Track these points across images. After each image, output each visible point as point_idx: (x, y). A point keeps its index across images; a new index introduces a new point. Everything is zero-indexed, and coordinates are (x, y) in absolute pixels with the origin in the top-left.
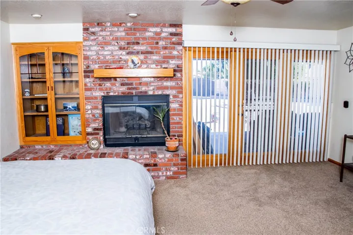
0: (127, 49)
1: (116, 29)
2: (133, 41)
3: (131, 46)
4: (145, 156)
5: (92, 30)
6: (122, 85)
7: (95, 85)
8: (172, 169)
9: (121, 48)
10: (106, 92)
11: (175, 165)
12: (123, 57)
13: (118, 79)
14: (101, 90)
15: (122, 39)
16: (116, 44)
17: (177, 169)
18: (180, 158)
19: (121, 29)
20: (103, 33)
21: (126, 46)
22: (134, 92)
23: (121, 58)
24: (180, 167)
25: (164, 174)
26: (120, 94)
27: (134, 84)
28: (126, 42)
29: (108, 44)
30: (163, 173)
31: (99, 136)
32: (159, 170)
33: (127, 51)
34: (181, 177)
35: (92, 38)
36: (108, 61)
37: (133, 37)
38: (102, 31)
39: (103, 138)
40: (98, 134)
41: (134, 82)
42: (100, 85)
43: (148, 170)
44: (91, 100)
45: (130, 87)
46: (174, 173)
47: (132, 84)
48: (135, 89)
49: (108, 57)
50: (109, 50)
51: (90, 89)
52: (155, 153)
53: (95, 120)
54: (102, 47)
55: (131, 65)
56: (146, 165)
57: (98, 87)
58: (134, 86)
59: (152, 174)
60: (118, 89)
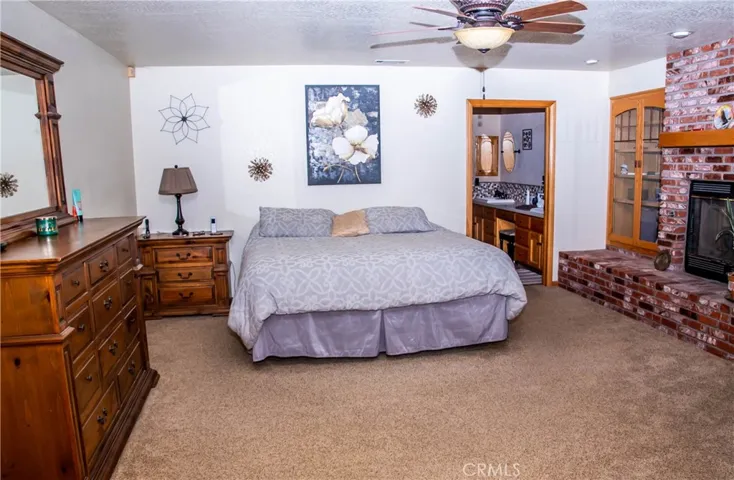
0: (718, 93)
1: (706, 57)
2: (728, 75)
3: (725, 85)
4: (683, 294)
5: (677, 65)
6: (710, 160)
7: (674, 159)
8: (716, 333)
9: (711, 92)
10: (685, 172)
11: (722, 327)
12: (712, 109)
13: (702, 150)
14: (681, 168)
15: (712, 74)
16: (704, 85)
17: (723, 336)
18: (730, 315)
19: (714, 54)
20: (690, 68)
21: (718, 86)
22: (722, 174)
23: (708, 111)
24: (729, 334)
25: (704, 339)
26: (703, 178)
27: (723, 159)
28: (718, 78)
29: (692, 86)
30: (702, 336)
31: (671, 249)
32: (698, 328)
33: (719, 95)
34: (729, 356)
35: (676, 78)
36: (691, 118)
37: (728, 67)
38: (688, 64)
39: (678, 253)
40: (669, 244)
41: (724, 156)
42: (680, 161)
43: (684, 321)
44: (667, 186)
45: (718, 164)
46: (719, 343)
47: (719, 159)
48: (724, 168)
49: (693, 111)
50: (694, 98)
51: (667, 167)
52: (701, 294)
53: (669, 220)
54: (686, 94)
55: (718, 123)
56: (683, 311)
57: (677, 164)
58: (724, 164)
59: (688, 331)
60: (702, 168)
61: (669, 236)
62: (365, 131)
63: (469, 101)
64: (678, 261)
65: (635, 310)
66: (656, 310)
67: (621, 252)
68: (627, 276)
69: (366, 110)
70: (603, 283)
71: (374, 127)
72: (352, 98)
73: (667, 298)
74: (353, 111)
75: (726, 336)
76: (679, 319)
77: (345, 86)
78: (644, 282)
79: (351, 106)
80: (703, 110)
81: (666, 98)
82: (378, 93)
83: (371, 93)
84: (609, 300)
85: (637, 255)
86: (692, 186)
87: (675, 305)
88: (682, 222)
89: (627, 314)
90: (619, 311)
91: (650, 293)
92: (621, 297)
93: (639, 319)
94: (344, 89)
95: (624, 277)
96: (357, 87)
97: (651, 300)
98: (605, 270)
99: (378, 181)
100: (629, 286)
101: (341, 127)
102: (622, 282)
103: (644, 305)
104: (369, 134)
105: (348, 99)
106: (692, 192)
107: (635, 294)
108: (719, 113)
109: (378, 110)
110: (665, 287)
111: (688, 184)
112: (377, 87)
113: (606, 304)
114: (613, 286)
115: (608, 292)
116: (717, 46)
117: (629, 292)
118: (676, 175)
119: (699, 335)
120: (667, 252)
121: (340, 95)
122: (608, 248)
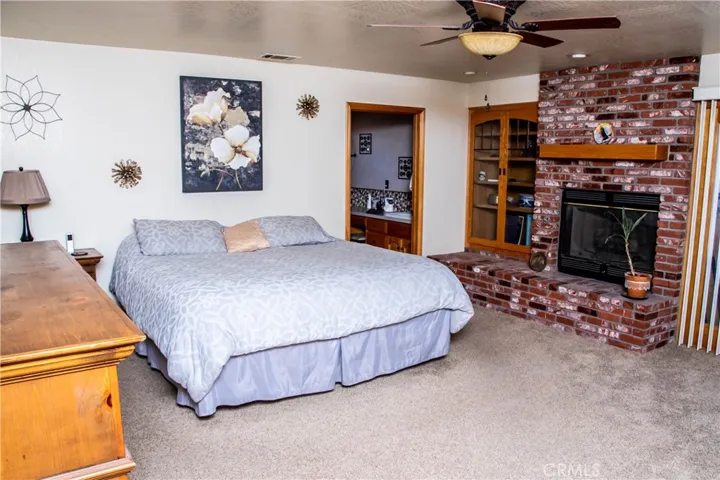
0: (597, 111)
1: (583, 78)
2: (607, 96)
3: (603, 105)
4: (581, 294)
5: (552, 82)
6: (588, 171)
7: (549, 169)
8: (619, 328)
9: (589, 110)
10: (562, 181)
11: (624, 322)
12: (590, 125)
13: (580, 162)
14: (556, 177)
15: (591, 93)
16: (582, 103)
17: (626, 330)
18: (634, 311)
19: (591, 78)
20: (565, 87)
21: (596, 105)
22: (602, 184)
23: (586, 127)
24: (633, 328)
25: (606, 333)
26: (581, 187)
27: (603, 171)
28: (597, 98)
29: (570, 103)
30: (604, 331)
31: (546, 251)
32: (599, 323)
33: (598, 114)
34: (633, 347)
35: (551, 95)
36: (568, 132)
37: (607, 89)
38: (563, 83)
39: (553, 255)
40: (545, 247)
41: (603, 168)
42: (555, 170)
43: (583, 318)
44: (542, 193)
45: (597, 175)
46: (622, 337)
47: (599, 171)
48: (604, 179)
49: (570, 125)
50: (570, 114)
51: (542, 176)
52: (599, 293)
53: (544, 225)
54: (562, 110)
55: (599, 139)
56: (581, 309)
57: (553, 173)
58: (603, 175)
59: (587, 327)
60: (579, 178)
61: (544, 239)
62: (247, 132)
63: (349, 103)
64: (553, 262)
65: (525, 310)
66: (550, 310)
67: (482, 253)
68: (514, 279)
69: (247, 108)
70: (484, 285)
71: (256, 127)
72: (233, 94)
73: (563, 298)
74: (234, 108)
75: (630, 330)
76: (577, 316)
77: (225, 80)
78: (535, 284)
79: (232, 103)
80: (581, 125)
81: (540, 112)
82: (261, 91)
83: (253, 90)
84: (493, 302)
85: (502, 257)
86: (564, 193)
87: (573, 304)
88: (556, 226)
89: (514, 313)
90: (506, 311)
91: (543, 293)
92: (508, 298)
93: (530, 317)
94: (224, 83)
95: (510, 279)
96: (239, 82)
97: (543, 300)
98: (487, 273)
99: (261, 189)
100: (516, 287)
101: (220, 127)
102: (509, 285)
103: (533, 305)
104: (251, 135)
105: (228, 95)
106: (564, 199)
107: (523, 295)
108: (598, 128)
109: (261, 110)
110: (560, 288)
111: (561, 191)
112: (259, 84)
113: (488, 305)
114: (496, 288)
115: (491, 294)
116: (595, 69)
117: (517, 293)
118: (552, 183)
119: (600, 330)
120: (542, 255)
121: (220, 90)
122: (466, 250)
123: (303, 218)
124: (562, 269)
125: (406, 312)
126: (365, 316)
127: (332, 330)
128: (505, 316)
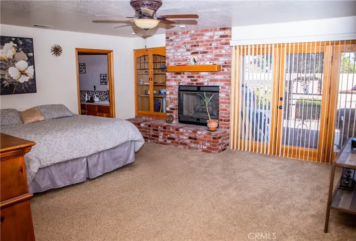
0: (191, 50)
1: (185, 36)
2: (195, 44)
3: (194, 48)
4: (189, 131)
5: (171, 38)
6: (189, 77)
7: (172, 77)
8: (206, 144)
9: (188, 50)
10: (178, 82)
11: (208, 141)
12: (189, 57)
13: (185, 73)
14: (175, 80)
15: (188, 43)
16: (185, 47)
17: (209, 145)
18: (212, 136)
19: (188, 36)
20: (177, 40)
21: (191, 48)
22: (195, 82)
23: (187, 57)
24: (212, 143)
25: (201, 147)
26: (186, 85)
28: (191, 45)
29: (179, 47)
31: (173, 114)
32: (198, 143)
33: (191, 52)
34: (213, 152)
35: (171, 43)
36: (179, 60)
37: (195, 41)
38: (176, 38)
39: (176, 116)
40: (172, 112)
41: (195, 76)
42: (175, 77)
43: (191, 142)
44: (169, 88)
45: (193, 79)
46: (208, 148)
47: (193, 77)
48: (196, 80)
49: (180, 57)
50: (180, 52)
51: (169, 80)
53: (171, 102)
54: (176, 50)
55: (193, 63)
56: (190, 138)
57: (174, 79)
58: (195, 78)
59: (193, 145)
60: (185, 80)
61: (171, 109)
62: (26, 64)
63: (77, 49)
64: (176, 119)
65: (166, 141)
66: (177, 140)
67: (144, 118)
68: (160, 127)
69: (26, 52)
70: (146, 132)
71: (31, 61)
72: (18, 44)
73: (182, 134)
74: (19, 52)
75: (211, 144)
76: (188, 141)
77: (14, 37)
78: (169, 129)
79: (18, 49)
80: (185, 57)
81: (166, 51)
82: (32, 43)
83: (29, 42)
84: (151, 139)
85: (153, 119)
86: (179, 87)
87: (185, 136)
88: (176, 102)
89: (161, 143)
90: (157, 143)
91: (173, 133)
92: (158, 137)
93: (168, 144)
94: (13, 39)
95: (158, 128)
96: (21, 39)
97: (173, 136)
98: (147, 126)
99: (36, 92)
100: (161, 131)
101: (12, 62)
102: (157, 130)
103: (169, 138)
104: (29, 65)
105: (16, 45)
106: (179, 90)
107: (164, 134)
108: (192, 58)
109: (33, 52)
110: (180, 129)
111: (178, 87)
112: (32, 39)
113: (149, 141)
114: (152, 133)
115: (149, 135)
116: (189, 32)
117: (162, 134)
118: (174, 83)
119: (199, 146)
120: (171, 116)
121: (11, 42)
122: (136, 117)
123: (59, 105)
124: (180, 122)
125: (115, 143)
126: (98, 146)
127: (83, 153)
128: (157, 144)
